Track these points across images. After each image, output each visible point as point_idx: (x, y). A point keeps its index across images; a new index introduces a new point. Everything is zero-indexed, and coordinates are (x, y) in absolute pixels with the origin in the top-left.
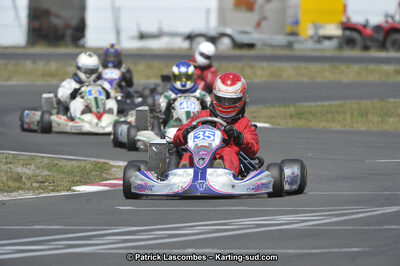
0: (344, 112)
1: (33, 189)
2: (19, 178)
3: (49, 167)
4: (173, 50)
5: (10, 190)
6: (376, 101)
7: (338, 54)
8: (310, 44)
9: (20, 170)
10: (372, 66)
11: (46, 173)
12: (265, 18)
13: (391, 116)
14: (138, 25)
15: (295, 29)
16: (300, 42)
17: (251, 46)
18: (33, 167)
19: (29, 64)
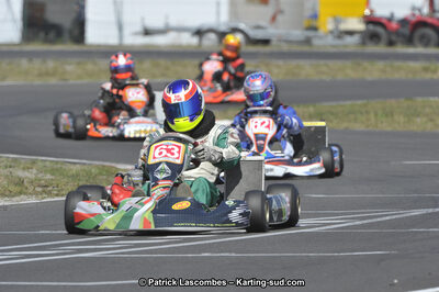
0: (367, 112)
1: (37, 194)
2: (20, 182)
3: (53, 171)
4: (180, 46)
5: (11, 195)
6: (402, 100)
7: (360, 49)
8: (330, 40)
9: (20, 173)
10: (398, 64)
11: (49, 176)
12: (280, 12)
13: (418, 116)
14: (143, 19)
15: (314, 23)
16: (320, 38)
17: (266, 42)
18: (34, 171)
19: (24, 62)
